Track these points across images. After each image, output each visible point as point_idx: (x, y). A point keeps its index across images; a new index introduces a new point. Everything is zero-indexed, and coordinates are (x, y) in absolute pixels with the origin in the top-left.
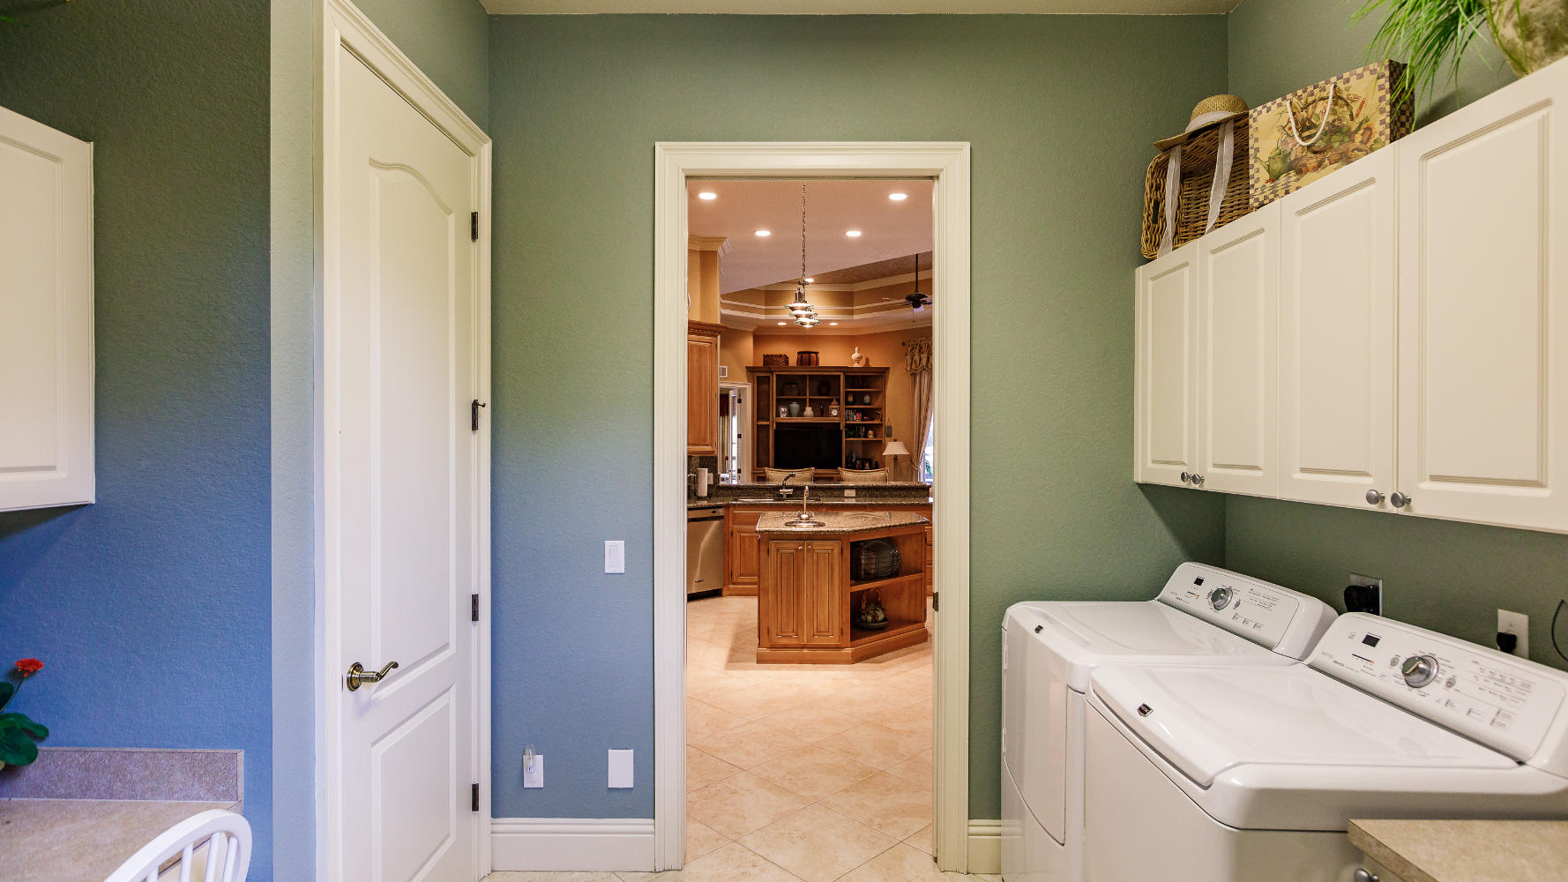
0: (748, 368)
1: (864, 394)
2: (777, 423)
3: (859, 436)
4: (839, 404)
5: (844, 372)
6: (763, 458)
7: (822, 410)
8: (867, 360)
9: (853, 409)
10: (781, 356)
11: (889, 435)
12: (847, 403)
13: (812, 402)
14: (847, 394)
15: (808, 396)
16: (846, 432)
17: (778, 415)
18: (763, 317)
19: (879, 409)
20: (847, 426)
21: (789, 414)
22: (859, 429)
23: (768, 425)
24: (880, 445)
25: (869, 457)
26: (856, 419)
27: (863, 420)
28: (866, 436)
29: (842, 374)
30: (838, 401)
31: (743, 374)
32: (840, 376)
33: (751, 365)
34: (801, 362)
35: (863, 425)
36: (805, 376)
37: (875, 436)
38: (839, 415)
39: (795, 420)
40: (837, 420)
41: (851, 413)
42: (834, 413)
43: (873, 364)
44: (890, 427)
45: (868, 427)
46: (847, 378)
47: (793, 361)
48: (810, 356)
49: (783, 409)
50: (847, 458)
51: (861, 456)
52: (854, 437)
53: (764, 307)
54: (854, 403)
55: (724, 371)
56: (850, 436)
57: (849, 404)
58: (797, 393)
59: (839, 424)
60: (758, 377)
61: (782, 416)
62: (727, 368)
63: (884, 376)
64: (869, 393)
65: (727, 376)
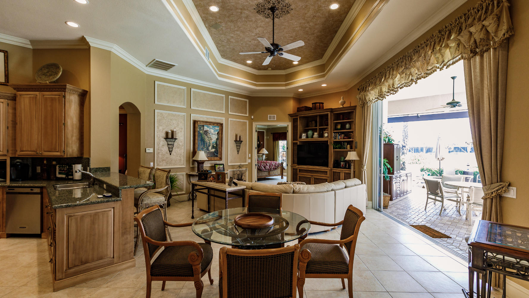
0: (289, 115)
1: (345, 123)
2: (301, 142)
3: (344, 148)
5: (330, 112)
9: (338, 133)
10: (303, 107)
11: (356, 147)
13: (319, 130)
14: (336, 124)
15: (318, 127)
16: (333, 146)
17: (301, 137)
18: (284, 88)
19: (352, 132)
20: (333, 142)
21: (307, 137)
23: (297, 143)
26: (339, 138)
27: (343, 139)
30: (330, 128)
31: (287, 118)
36: (316, 116)
38: (328, 136)
39: (310, 139)
40: (327, 139)
41: (337, 135)
42: (326, 135)
45: (347, 143)
46: (335, 115)
48: (315, 105)
49: (304, 134)
50: (334, 161)
53: (284, 83)
54: (340, 129)
55: (274, 118)
56: (336, 148)
57: (337, 129)
58: (315, 125)
59: (327, 141)
60: (294, 119)
61: (303, 138)
62: (276, 116)
63: (354, 111)
64: (348, 122)
65: (276, 120)
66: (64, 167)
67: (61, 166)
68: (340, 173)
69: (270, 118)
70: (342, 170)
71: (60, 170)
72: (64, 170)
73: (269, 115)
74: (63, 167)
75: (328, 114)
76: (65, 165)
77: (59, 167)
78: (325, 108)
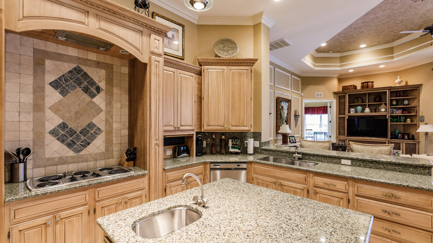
0: (334, 93)
1: (404, 100)
2: (349, 116)
3: (400, 122)
4: (386, 106)
5: (389, 90)
6: (342, 131)
7: (375, 108)
8: (407, 82)
9: (396, 108)
10: (351, 86)
11: (422, 121)
12: (392, 104)
13: (369, 106)
14: (391, 101)
15: (367, 103)
16: (391, 120)
17: (349, 112)
18: (339, 69)
19: (415, 107)
20: (391, 116)
21: (356, 112)
22: (400, 118)
23: (345, 117)
24: (416, 126)
25: (407, 133)
26: (398, 113)
27: (402, 113)
28: (405, 121)
29: (388, 91)
30: (386, 104)
31: (332, 95)
32: (386, 92)
33: (336, 91)
34: (363, 87)
35: (403, 116)
36: (366, 93)
37: (412, 121)
38: (386, 111)
39: (359, 114)
40: (384, 114)
41: (395, 110)
42: (383, 110)
43: (409, 84)
44: (423, 117)
45: (406, 117)
46: (391, 93)
47: (359, 87)
48: (368, 84)
49: (352, 110)
50: (391, 133)
51: (402, 132)
52: (397, 122)
53: (339, 64)
54: (397, 105)
55: (321, 95)
56: (394, 122)
57: (393, 105)
58: (362, 102)
59: (386, 115)
60: (339, 96)
61: (352, 113)
62: (322, 93)
63: (418, 89)
64: (407, 99)
65: (322, 97)
66: (237, 141)
67: (233, 140)
68: (400, 143)
69: (318, 95)
70: (403, 141)
71: (232, 144)
72: (237, 145)
73: (316, 93)
74: (235, 141)
75: (386, 91)
76: (236, 139)
77: (232, 141)
78: (375, 87)
